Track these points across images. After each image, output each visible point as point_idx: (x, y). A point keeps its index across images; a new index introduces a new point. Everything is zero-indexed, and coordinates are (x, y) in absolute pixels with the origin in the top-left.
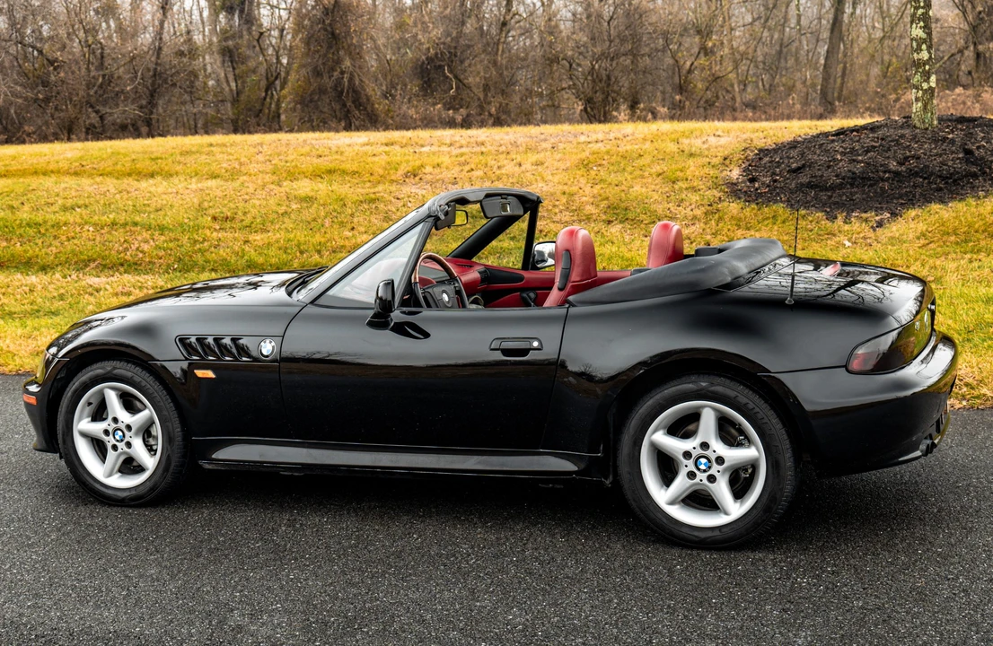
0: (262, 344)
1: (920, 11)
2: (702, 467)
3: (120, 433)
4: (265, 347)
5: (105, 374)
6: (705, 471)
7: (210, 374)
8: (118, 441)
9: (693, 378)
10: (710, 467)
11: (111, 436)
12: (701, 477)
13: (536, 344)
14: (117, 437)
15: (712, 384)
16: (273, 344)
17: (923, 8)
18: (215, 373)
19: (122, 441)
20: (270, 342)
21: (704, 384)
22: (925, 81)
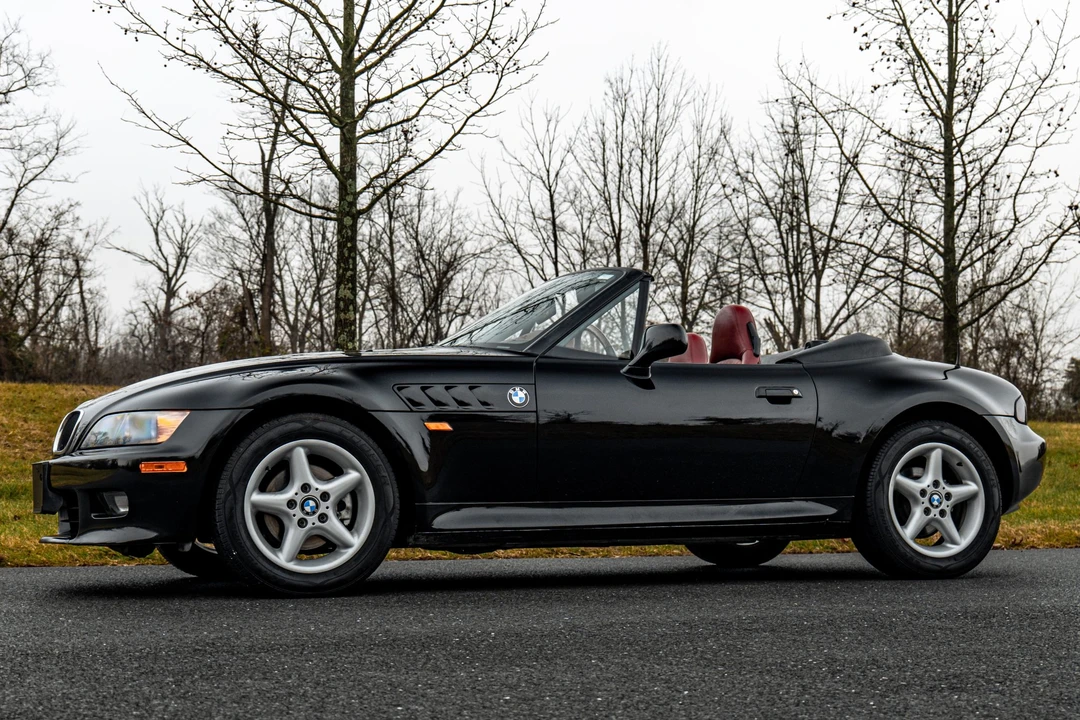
0: (511, 391)
1: (349, 273)
2: (936, 503)
3: (312, 503)
4: (516, 395)
5: (301, 429)
6: (937, 507)
7: (446, 426)
8: (307, 514)
9: (927, 422)
10: (941, 503)
11: (298, 508)
12: (935, 512)
13: (796, 392)
14: (308, 509)
15: (943, 427)
16: (525, 392)
17: (352, 270)
18: (451, 425)
19: (314, 513)
20: (521, 390)
21: (938, 428)
22: (350, 341)
